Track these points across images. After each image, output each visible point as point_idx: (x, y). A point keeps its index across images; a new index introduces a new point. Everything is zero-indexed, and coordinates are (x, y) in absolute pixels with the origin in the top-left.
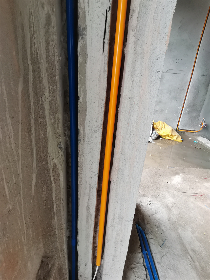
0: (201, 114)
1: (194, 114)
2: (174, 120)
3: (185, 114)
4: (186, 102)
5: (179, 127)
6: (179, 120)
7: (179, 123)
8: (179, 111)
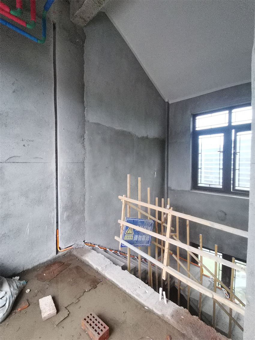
0: (86, 215)
1: (77, 218)
2: (47, 238)
3: (63, 222)
4: (60, 204)
5: (60, 245)
6: (56, 235)
7: (58, 240)
8: (52, 221)
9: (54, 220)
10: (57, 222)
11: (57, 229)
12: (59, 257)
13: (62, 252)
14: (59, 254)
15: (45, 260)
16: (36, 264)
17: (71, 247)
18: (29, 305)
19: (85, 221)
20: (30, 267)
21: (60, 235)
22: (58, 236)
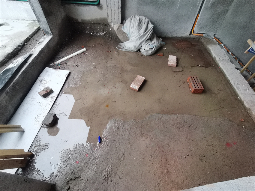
0: (231, 8)
1: (220, 8)
2: (188, 18)
3: (206, 9)
5: (195, 29)
6: (196, 19)
7: (195, 24)
8: (198, 4)
9: (199, 4)
10: (201, 7)
11: (199, 13)
12: (190, 38)
13: (194, 36)
14: (191, 36)
15: (180, 36)
16: (174, 36)
17: (202, 35)
18: (163, 55)
19: (226, 15)
20: (170, 36)
21: (198, 19)
22: (196, 20)
